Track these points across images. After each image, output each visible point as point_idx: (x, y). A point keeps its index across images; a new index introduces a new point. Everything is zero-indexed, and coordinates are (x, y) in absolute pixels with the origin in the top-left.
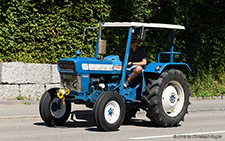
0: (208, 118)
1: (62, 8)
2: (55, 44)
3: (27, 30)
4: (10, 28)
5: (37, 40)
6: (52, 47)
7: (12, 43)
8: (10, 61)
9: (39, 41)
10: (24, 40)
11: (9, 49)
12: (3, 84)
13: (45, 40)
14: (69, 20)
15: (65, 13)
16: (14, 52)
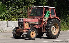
0: (65, 36)
1: (24, 6)
2: (23, 16)
3: (15, 12)
4: (10, 12)
7: (10, 16)
8: (10, 21)
9: (18, 15)
10: (14, 15)
11: (10, 17)
12: (8, 27)
13: (20, 15)
14: (26, 9)
15: (25, 7)
16: (11, 18)
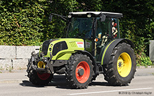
1: (23, 8)
2: (19, 33)
5: (6, 30)
6: (17, 35)
9: (8, 30)
13: (12, 30)
14: (28, 17)
15: (25, 12)
